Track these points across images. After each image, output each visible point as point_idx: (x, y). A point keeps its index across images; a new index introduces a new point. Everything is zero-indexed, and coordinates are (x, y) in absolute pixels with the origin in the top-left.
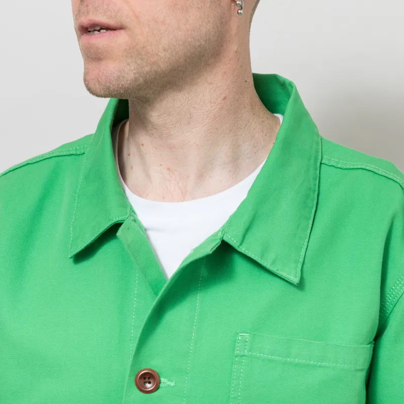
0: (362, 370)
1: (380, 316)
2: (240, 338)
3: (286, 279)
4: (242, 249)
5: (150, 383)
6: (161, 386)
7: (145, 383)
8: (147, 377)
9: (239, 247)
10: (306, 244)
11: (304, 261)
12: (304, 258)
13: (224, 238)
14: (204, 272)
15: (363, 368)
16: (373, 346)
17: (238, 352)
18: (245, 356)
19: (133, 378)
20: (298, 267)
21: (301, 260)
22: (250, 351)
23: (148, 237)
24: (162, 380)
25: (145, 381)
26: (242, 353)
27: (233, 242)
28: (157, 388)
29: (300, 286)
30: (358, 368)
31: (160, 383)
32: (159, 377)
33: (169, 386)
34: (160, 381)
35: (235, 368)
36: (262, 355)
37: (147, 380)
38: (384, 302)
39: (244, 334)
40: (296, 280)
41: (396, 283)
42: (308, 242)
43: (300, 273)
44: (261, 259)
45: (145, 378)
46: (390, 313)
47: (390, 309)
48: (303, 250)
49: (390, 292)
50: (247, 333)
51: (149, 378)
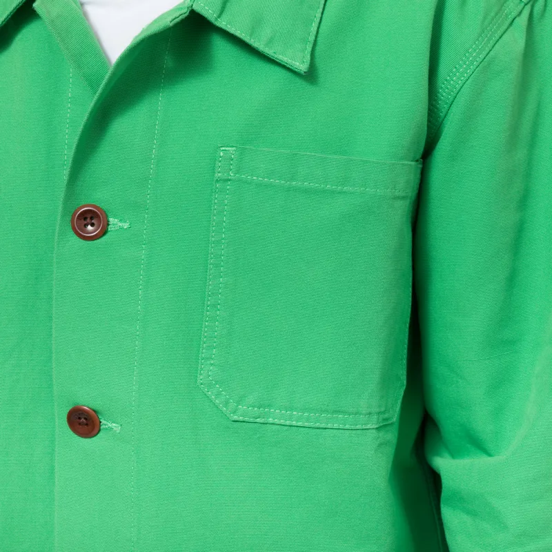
0: (404, 198)
1: (429, 121)
2: (222, 154)
3: (288, 66)
4: (222, 23)
5: (92, 225)
6: (109, 229)
7: (86, 225)
8: (89, 216)
9: (216, 19)
10: (319, 15)
11: (315, 41)
12: (316, 37)
13: (194, 6)
14: (168, 62)
15: (404, 194)
16: (420, 166)
17: (219, 174)
18: (230, 180)
19: (69, 218)
20: (306, 49)
21: (312, 38)
22: (238, 172)
23: (85, 14)
24: (111, 220)
25: (86, 222)
26: (225, 176)
27: (209, 12)
28: (104, 232)
29: (310, 75)
30: (397, 193)
31: (108, 225)
32: (107, 216)
33: (121, 228)
34: (108, 221)
35: (216, 199)
36: (254, 178)
37: (88, 220)
38: (435, 100)
39: (227, 149)
40: (302, 67)
41: (451, 71)
42: (322, 14)
43: (309, 57)
44: (251, 36)
45: (85, 219)
46: (445, 117)
47: (444, 111)
48: (315, 25)
49: (443, 86)
50: (233, 146)
51: (91, 218)
